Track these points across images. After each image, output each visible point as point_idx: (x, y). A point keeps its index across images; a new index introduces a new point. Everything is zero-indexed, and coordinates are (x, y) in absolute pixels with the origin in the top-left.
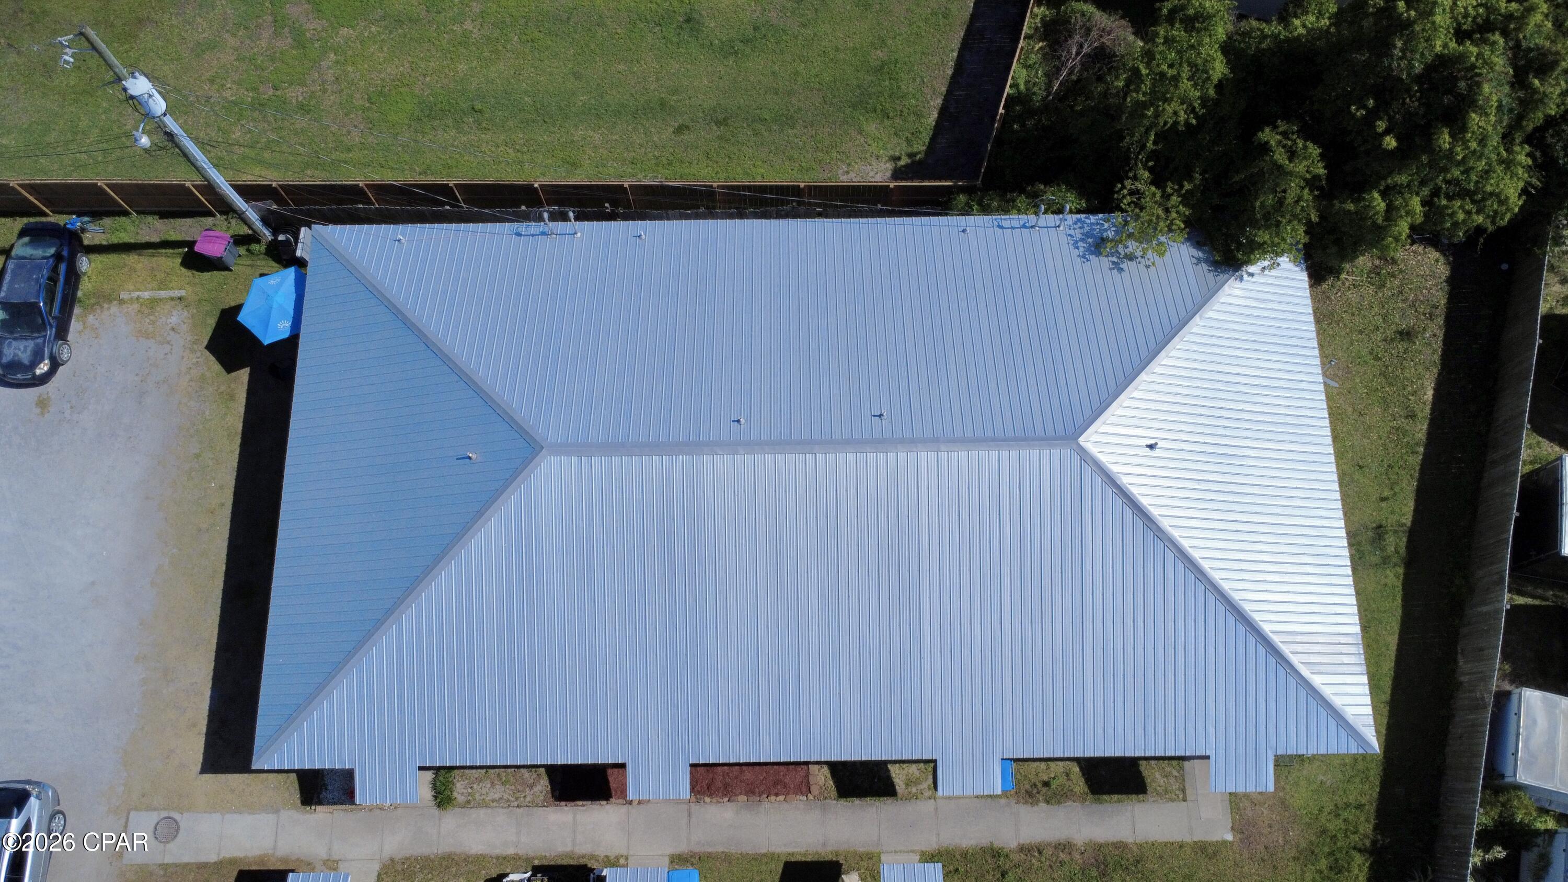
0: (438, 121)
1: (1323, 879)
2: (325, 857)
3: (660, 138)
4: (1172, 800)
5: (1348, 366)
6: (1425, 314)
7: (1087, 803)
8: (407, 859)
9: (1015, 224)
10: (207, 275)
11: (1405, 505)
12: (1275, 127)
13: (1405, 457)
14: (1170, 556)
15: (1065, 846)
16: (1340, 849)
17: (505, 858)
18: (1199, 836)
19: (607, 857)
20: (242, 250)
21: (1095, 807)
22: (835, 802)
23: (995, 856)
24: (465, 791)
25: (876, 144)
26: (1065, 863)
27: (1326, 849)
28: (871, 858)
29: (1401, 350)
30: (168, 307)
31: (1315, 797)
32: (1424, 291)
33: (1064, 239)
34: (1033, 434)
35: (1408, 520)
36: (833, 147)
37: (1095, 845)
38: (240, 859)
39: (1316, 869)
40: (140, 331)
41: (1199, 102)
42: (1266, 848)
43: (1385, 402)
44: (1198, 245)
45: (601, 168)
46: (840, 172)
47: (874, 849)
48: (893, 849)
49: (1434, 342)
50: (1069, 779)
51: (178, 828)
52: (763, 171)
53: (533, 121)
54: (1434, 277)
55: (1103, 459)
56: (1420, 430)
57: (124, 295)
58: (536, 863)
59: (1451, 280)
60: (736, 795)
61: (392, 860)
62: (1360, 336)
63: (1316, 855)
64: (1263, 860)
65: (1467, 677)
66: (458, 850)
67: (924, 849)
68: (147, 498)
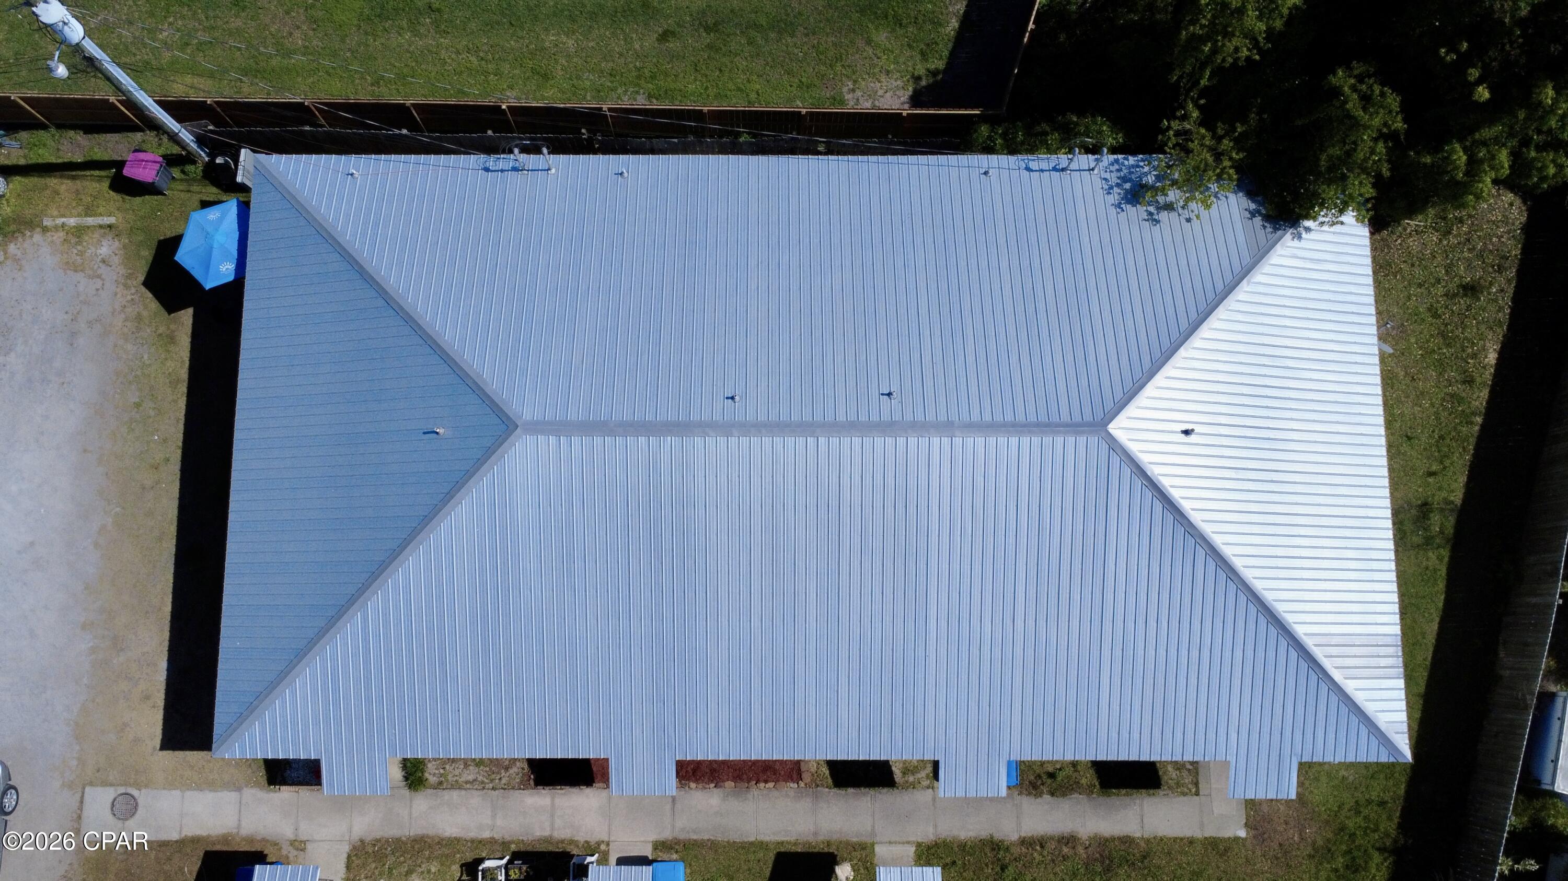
0: (390, 22)
1: (1338, 877)
2: (292, 837)
3: (641, 47)
4: (1184, 794)
5: (1403, 324)
6: (1493, 267)
7: (1094, 796)
8: (378, 841)
9: (1044, 165)
10: (138, 200)
11: (1456, 481)
12: (1349, 68)
13: (1459, 428)
14: (1201, 553)
15: (1070, 840)
16: (1359, 848)
17: (480, 842)
18: (1210, 832)
19: (587, 842)
20: (176, 172)
21: (1102, 800)
22: (827, 790)
23: (995, 849)
24: (437, 772)
25: (886, 57)
26: (1068, 857)
27: (1344, 847)
28: (864, 849)
29: (1464, 307)
30: (96, 235)
31: (1336, 793)
32: (1494, 239)
33: (1098, 183)
34: (1058, 420)
35: (1457, 497)
36: (837, 59)
37: (1100, 839)
38: (203, 837)
39: (1331, 867)
40: (67, 263)
41: (1264, 36)
42: (1280, 845)
43: (1441, 366)
44: (1251, 195)
45: (575, 81)
46: (845, 89)
47: (869, 840)
48: (888, 840)
49: (1500, 298)
50: (1076, 771)
51: (137, 804)
52: (758, 87)
53: (498, 23)
54: (1507, 224)
55: (1134, 448)
56: (1480, 397)
57: (47, 222)
58: (513, 847)
59: (1527, 228)
60: (723, 781)
61: (362, 841)
62: (1419, 290)
63: (1332, 854)
64: (1277, 858)
65: (1508, 672)
66: (431, 832)
67: (920, 841)
68: (85, 451)
